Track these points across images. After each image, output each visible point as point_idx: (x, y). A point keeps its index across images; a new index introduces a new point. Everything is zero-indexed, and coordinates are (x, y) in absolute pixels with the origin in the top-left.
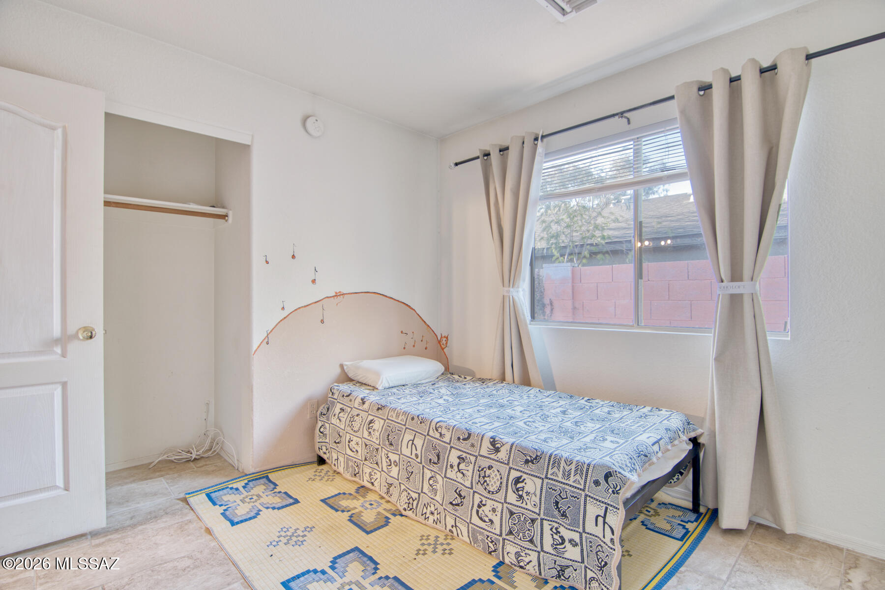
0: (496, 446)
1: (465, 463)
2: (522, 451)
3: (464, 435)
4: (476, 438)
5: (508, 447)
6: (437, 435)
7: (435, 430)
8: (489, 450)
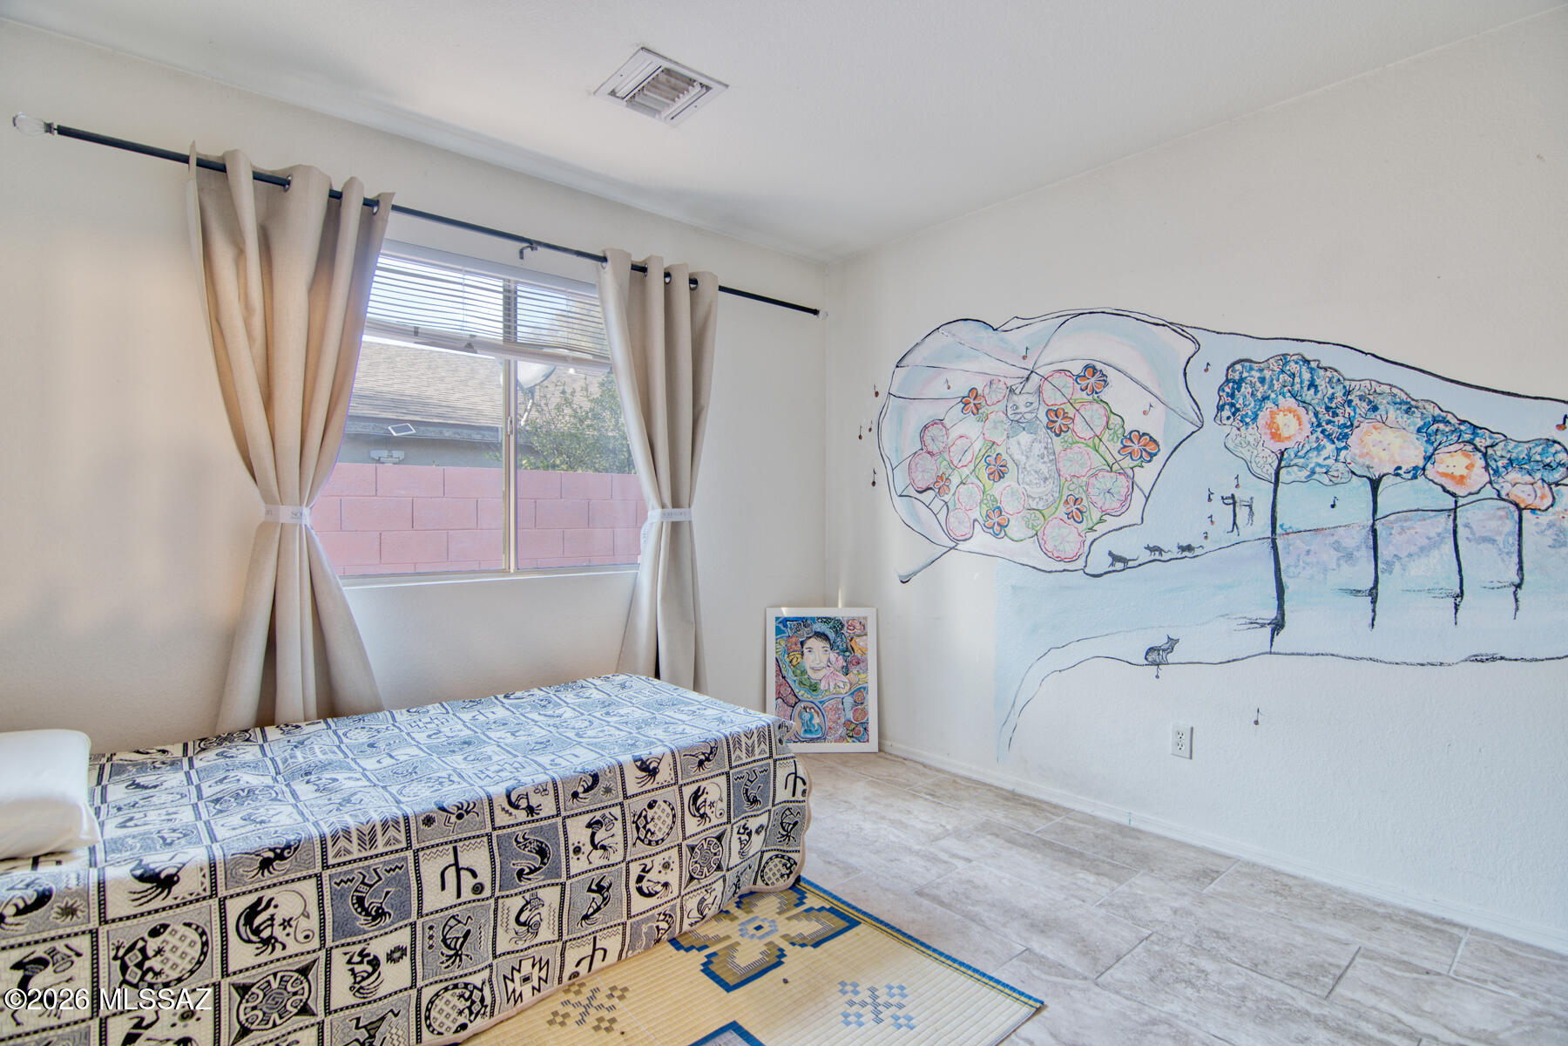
0: (651, 767)
1: (604, 827)
2: (689, 753)
3: (584, 783)
4: (609, 775)
5: (668, 759)
6: (521, 815)
7: (511, 810)
8: (641, 781)
